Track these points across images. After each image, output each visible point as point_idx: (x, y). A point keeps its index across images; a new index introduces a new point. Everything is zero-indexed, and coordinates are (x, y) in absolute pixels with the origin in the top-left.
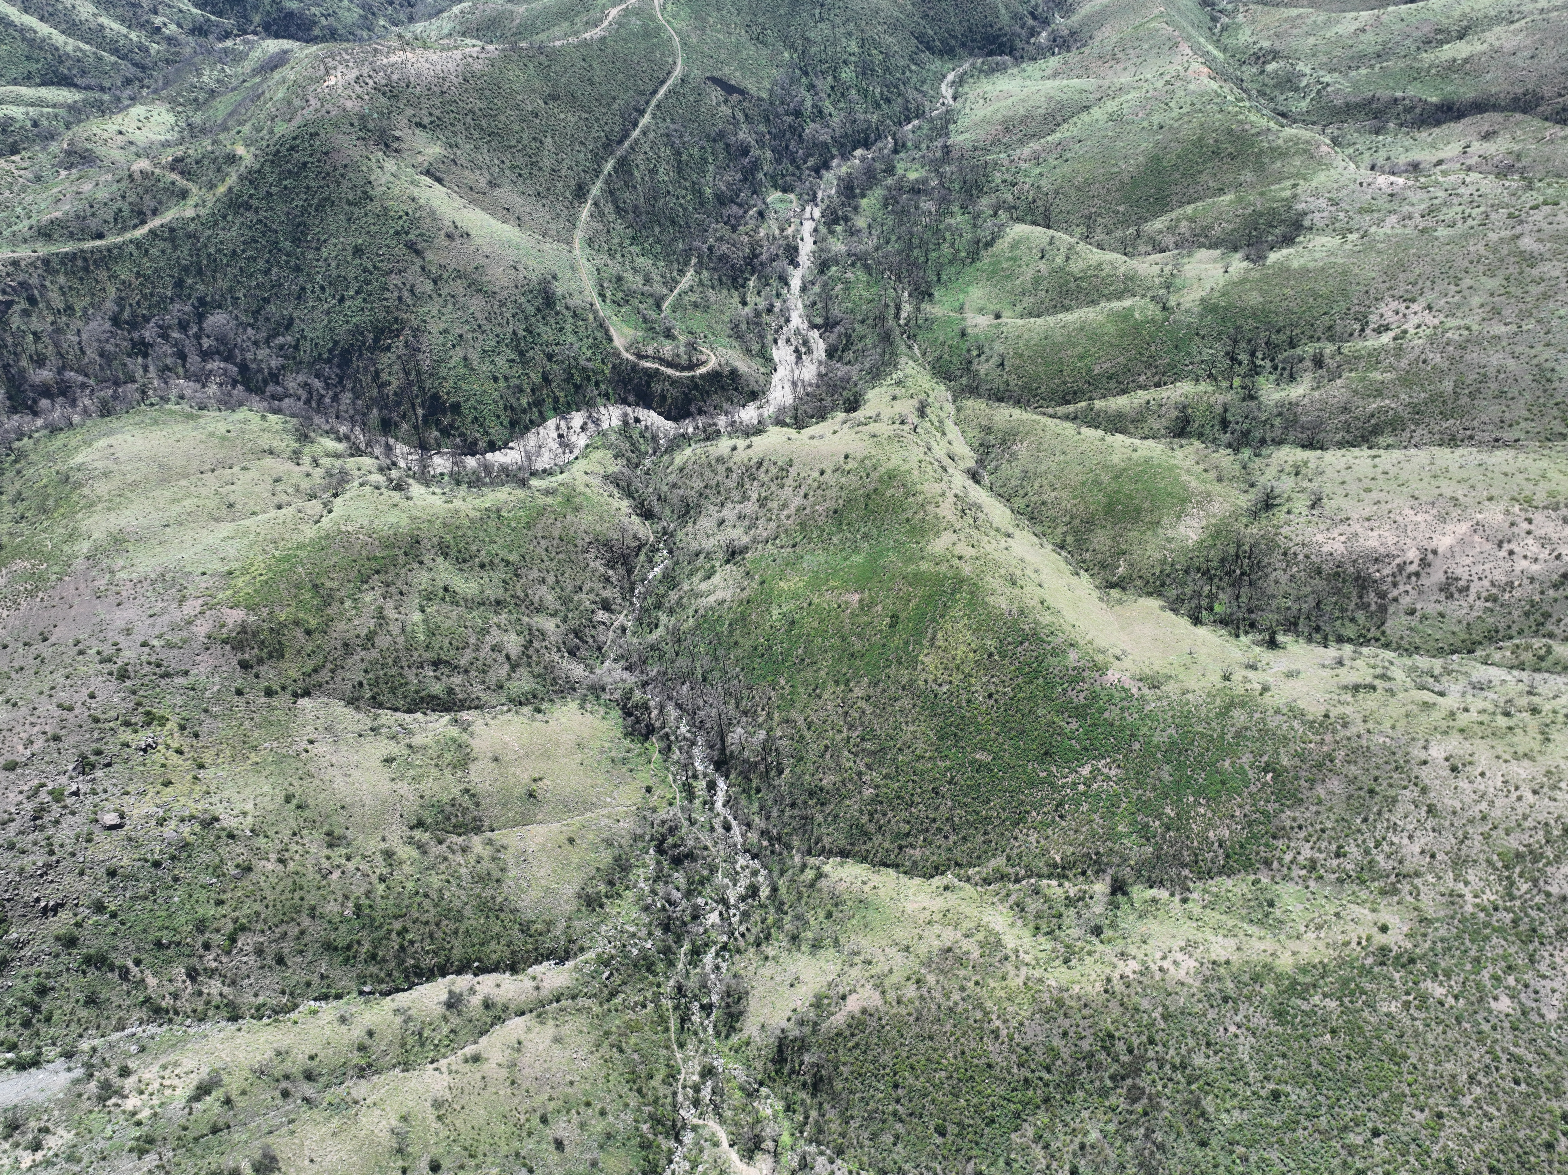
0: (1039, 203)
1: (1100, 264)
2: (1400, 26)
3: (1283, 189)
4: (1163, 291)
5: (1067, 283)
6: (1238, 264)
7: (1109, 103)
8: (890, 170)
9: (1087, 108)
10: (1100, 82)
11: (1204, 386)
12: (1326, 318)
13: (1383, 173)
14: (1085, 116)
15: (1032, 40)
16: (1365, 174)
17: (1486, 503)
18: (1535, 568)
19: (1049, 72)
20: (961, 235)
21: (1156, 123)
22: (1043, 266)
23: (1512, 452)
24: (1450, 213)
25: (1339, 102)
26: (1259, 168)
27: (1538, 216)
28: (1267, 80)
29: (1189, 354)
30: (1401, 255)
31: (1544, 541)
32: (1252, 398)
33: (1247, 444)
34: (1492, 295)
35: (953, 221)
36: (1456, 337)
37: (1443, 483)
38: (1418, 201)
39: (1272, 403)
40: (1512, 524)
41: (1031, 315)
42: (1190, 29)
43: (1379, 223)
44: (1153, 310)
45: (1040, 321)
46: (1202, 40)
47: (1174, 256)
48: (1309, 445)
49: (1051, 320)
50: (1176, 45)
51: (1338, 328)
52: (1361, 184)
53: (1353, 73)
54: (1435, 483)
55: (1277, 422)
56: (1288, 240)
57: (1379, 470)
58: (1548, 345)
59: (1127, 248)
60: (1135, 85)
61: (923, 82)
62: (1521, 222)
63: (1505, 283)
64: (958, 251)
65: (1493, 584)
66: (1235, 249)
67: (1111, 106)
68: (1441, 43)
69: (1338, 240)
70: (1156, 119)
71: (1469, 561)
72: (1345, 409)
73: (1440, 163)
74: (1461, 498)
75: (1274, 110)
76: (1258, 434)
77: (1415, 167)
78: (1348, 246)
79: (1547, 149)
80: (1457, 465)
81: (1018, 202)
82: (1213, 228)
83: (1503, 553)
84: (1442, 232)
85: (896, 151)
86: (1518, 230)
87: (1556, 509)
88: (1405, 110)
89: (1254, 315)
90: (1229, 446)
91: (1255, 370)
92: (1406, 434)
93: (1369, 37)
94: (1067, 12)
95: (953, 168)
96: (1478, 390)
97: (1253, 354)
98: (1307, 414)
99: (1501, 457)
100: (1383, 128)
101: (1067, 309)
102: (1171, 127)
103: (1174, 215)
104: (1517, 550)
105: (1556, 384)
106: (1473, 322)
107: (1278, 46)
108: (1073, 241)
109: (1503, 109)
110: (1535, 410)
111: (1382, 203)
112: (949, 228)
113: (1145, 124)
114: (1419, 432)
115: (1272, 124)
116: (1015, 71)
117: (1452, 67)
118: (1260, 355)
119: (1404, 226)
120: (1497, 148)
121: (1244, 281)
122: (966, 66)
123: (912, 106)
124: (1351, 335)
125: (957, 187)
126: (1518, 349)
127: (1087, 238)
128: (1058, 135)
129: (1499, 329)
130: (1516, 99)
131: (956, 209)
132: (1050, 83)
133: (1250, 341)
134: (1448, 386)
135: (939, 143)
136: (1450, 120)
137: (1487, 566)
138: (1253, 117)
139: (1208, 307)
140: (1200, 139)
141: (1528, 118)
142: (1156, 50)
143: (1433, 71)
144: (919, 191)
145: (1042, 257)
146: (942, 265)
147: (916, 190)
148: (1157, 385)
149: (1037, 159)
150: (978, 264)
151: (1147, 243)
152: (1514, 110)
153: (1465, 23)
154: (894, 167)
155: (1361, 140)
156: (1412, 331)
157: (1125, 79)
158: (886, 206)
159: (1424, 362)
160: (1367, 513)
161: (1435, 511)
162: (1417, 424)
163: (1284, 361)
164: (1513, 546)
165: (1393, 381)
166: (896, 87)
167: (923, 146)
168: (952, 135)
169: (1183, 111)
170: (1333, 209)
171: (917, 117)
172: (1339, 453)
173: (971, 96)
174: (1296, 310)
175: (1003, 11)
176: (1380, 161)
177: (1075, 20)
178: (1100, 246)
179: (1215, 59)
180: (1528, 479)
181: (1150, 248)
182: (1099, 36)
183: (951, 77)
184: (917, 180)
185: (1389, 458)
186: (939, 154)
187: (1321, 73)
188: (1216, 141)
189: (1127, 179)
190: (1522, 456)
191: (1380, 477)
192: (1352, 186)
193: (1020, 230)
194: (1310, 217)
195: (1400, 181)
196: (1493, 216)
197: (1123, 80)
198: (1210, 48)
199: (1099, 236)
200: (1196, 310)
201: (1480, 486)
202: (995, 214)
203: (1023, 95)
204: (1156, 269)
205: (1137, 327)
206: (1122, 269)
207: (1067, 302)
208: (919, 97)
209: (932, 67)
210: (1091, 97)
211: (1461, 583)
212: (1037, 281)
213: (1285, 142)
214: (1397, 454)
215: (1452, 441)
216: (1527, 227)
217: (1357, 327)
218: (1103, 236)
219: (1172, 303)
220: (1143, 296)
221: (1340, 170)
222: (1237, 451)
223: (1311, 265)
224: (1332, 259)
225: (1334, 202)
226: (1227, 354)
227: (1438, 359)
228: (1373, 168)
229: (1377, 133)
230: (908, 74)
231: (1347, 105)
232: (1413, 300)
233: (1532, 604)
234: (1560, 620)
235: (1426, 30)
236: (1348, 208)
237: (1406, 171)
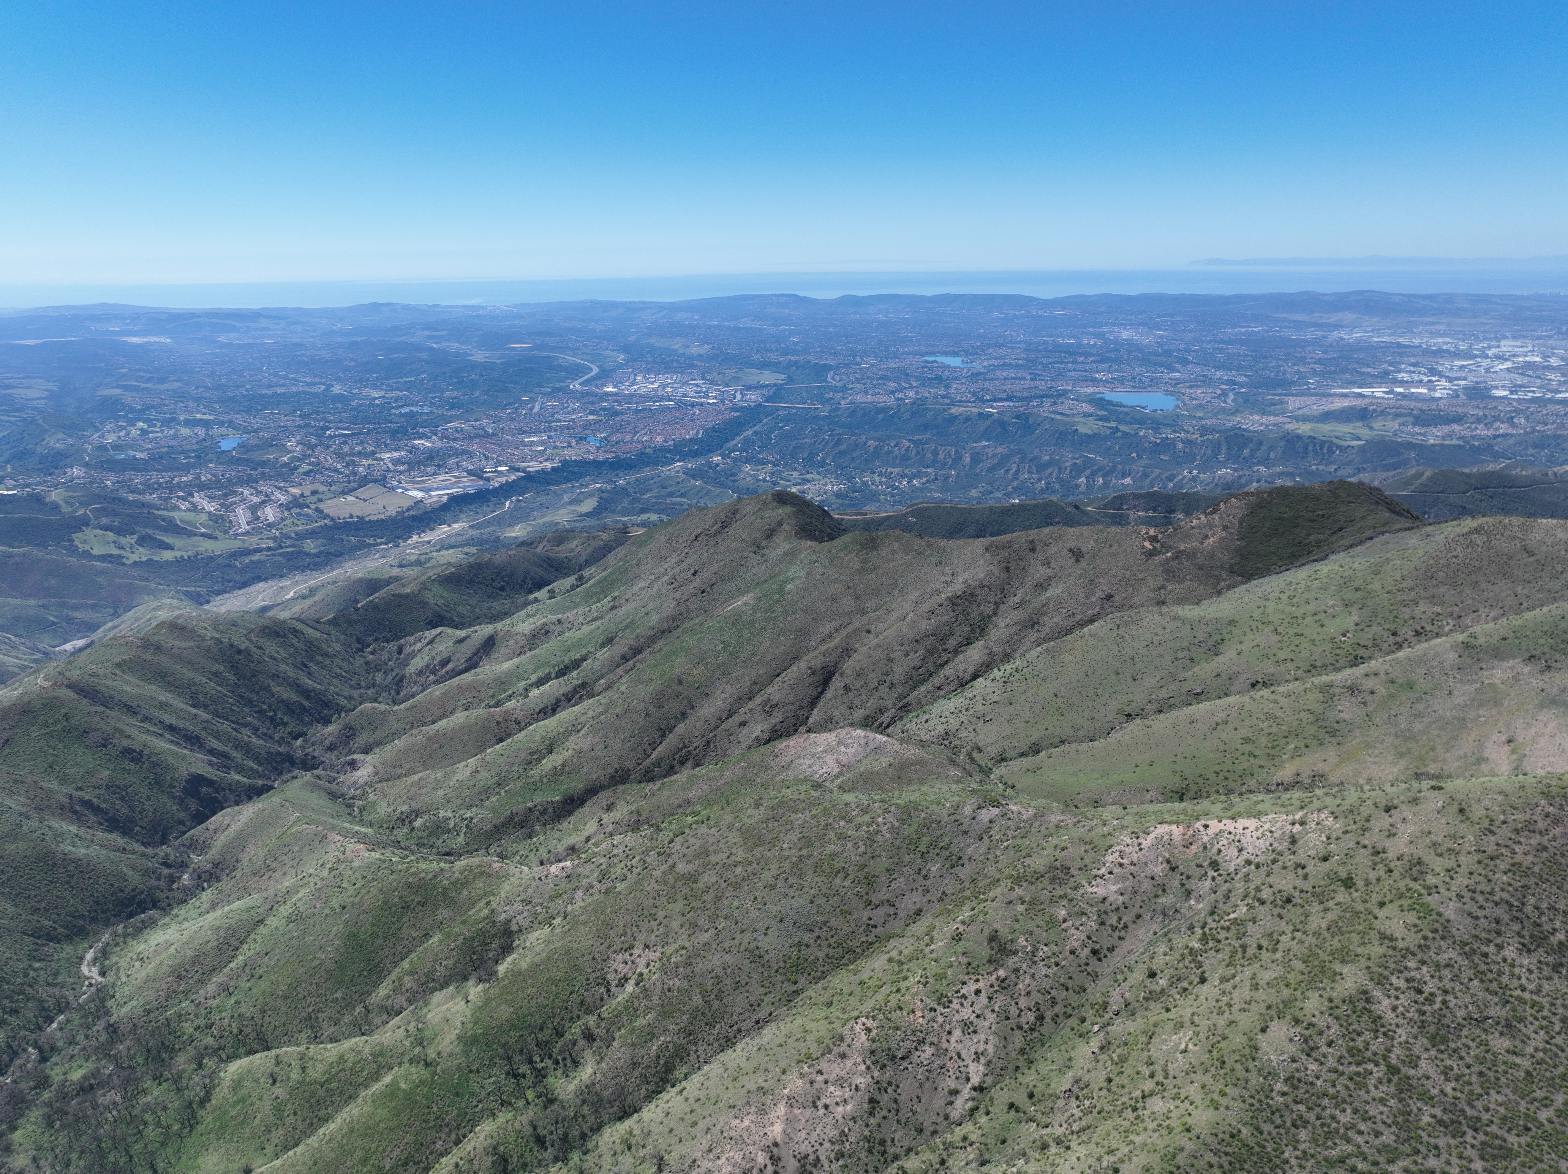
0: (248, 1030)
1: (341, 1057)
2: (502, 759)
3: (480, 910)
4: (417, 1050)
5: (313, 1094)
6: (475, 990)
7: (282, 909)
8: (43, 1083)
9: (261, 921)
10: (264, 894)
11: (503, 1117)
12: (574, 996)
13: (552, 863)
14: (262, 930)
15: (175, 886)
16: (538, 870)
17: (784, 1077)
18: (849, 1107)
19: (205, 906)
20: (165, 1108)
21: (336, 906)
22: (279, 1091)
23: (773, 1025)
24: (619, 870)
25: (488, 827)
26: (451, 903)
27: (677, 846)
28: (419, 834)
29: (472, 1094)
30: (602, 917)
31: (840, 1082)
32: (552, 1101)
33: (572, 1148)
34: (683, 915)
35: (149, 1098)
36: (679, 959)
37: (744, 1080)
38: (590, 874)
39: (571, 1096)
40: (812, 1083)
41: (287, 1149)
42: (331, 820)
43: (571, 901)
44: (417, 1072)
45: (299, 1149)
46: (347, 825)
47: (413, 1012)
48: (624, 1114)
49: (313, 1141)
50: (325, 837)
51: (589, 1000)
52: (540, 879)
53: (487, 803)
54: (738, 1085)
55: (586, 1110)
56: (507, 949)
57: (692, 1100)
58: (742, 932)
59: (362, 1028)
60: (301, 883)
61: (56, 974)
62: (669, 855)
63: (686, 902)
64: (168, 1127)
65: (833, 1143)
66: (466, 978)
67: (285, 910)
68: (539, 760)
69: (547, 930)
70: (335, 903)
71: (803, 1134)
72: (635, 1065)
73: (588, 839)
74: (764, 1084)
75: (438, 853)
76: (575, 1133)
77: (573, 850)
78: (558, 931)
79: (654, 800)
80: (744, 1059)
81: (222, 1041)
82: (436, 970)
83: (822, 1111)
84: (620, 887)
85: (44, 1059)
86: (670, 861)
87: (830, 1052)
88: (541, 814)
89: (513, 1027)
90: (556, 1159)
91: (541, 1075)
92: (693, 1057)
93: (484, 774)
94: (202, 849)
95: (128, 1043)
96: (720, 991)
97: (530, 1061)
98: (606, 1088)
99: (769, 1033)
100: (532, 832)
101: (326, 1119)
102: (353, 904)
103: (393, 976)
104: (828, 1101)
105: (767, 957)
106: (683, 941)
107: (414, 806)
108: (302, 1049)
109: (608, 787)
110: (767, 984)
111: (564, 885)
112: (147, 1108)
113: (327, 911)
114: (701, 1049)
115: (442, 865)
116: (167, 920)
117: (556, 774)
118: (537, 1059)
119: (591, 895)
120: (621, 812)
121: (487, 1002)
122: (106, 937)
123: (50, 1003)
124: (602, 999)
125: (140, 1060)
126: (726, 945)
127: (316, 1039)
128: (241, 958)
129: (705, 937)
130: (612, 777)
131: (148, 1083)
132: (210, 917)
133: (521, 1051)
134: (697, 999)
135: (100, 1025)
136: (577, 808)
137: (818, 1130)
138: (423, 866)
139: (467, 1041)
140: (385, 903)
141: (629, 786)
142: (308, 848)
143: (545, 780)
144: (92, 1087)
145: (275, 1081)
146: (153, 1153)
147: (86, 1088)
148: (457, 1142)
149: (226, 990)
150: (200, 1128)
151: (380, 1013)
152: (616, 784)
153: (547, 742)
154: (47, 1077)
155: (521, 847)
156: (646, 971)
157: (288, 883)
158: (50, 1124)
159: (669, 990)
160: (705, 1146)
161: (753, 1109)
162: (696, 1044)
163: (561, 1052)
164: (824, 1100)
165: (656, 1019)
166: (22, 992)
167: (80, 1038)
168: (114, 1011)
169: (358, 885)
170: (529, 907)
171: (61, 1012)
172: (652, 1106)
173: (123, 963)
174: (545, 1003)
175: (131, 873)
176: (545, 856)
177: (214, 852)
178: (333, 1040)
179: (365, 835)
180: (797, 1040)
181: (385, 1017)
182: (245, 858)
183: (90, 955)
184: (85, 1078)
185: (693, 1085)
186: (104, 1037)
187: (462, 812)
188: (401, 898)
189: (332, 966)
190: (782, 1024)
191: (696, 1106)
192: (534, 884)
193: (235, 1067)
194: (514, 922)
195: (568, 863)
196: (648, 859)
197: (287, 884)
198: (357, 828)
199: (328, 1030)
200: (457, 1050)
201: (770, 1066)
202: (200, 1066)
203: (184, 938)
204: (401, 1033)
205: (409, 1096)
206: (367, 1050)
207: (322, 1113)
208: (56, 991)
209: (63, 955)
210: (260, 910)
211: (812, 1157)
212: (278, 1110)
213: (461, 873)
214: (696, 1078)
215: (728, 1042)
216: (675, 857)
217: (603, 990)
218: (332, 1029)
219: (432, 1054)
220: (400, 1064)
221: (517, 876)
222: (565, 1160)
223: (537, 959)
224: (552, 946)
225: (527, 902)
226: (508, 1074)
227: (678, 983)
228: (542, 864)
229: (530, 837)
230: (32, 974)
231: (495, 827)
232: (632, 947)
233: (868, 1139)
234: (893, 1140)
235: (523, 755)
236: (540, 901)
237: (568, 855)
